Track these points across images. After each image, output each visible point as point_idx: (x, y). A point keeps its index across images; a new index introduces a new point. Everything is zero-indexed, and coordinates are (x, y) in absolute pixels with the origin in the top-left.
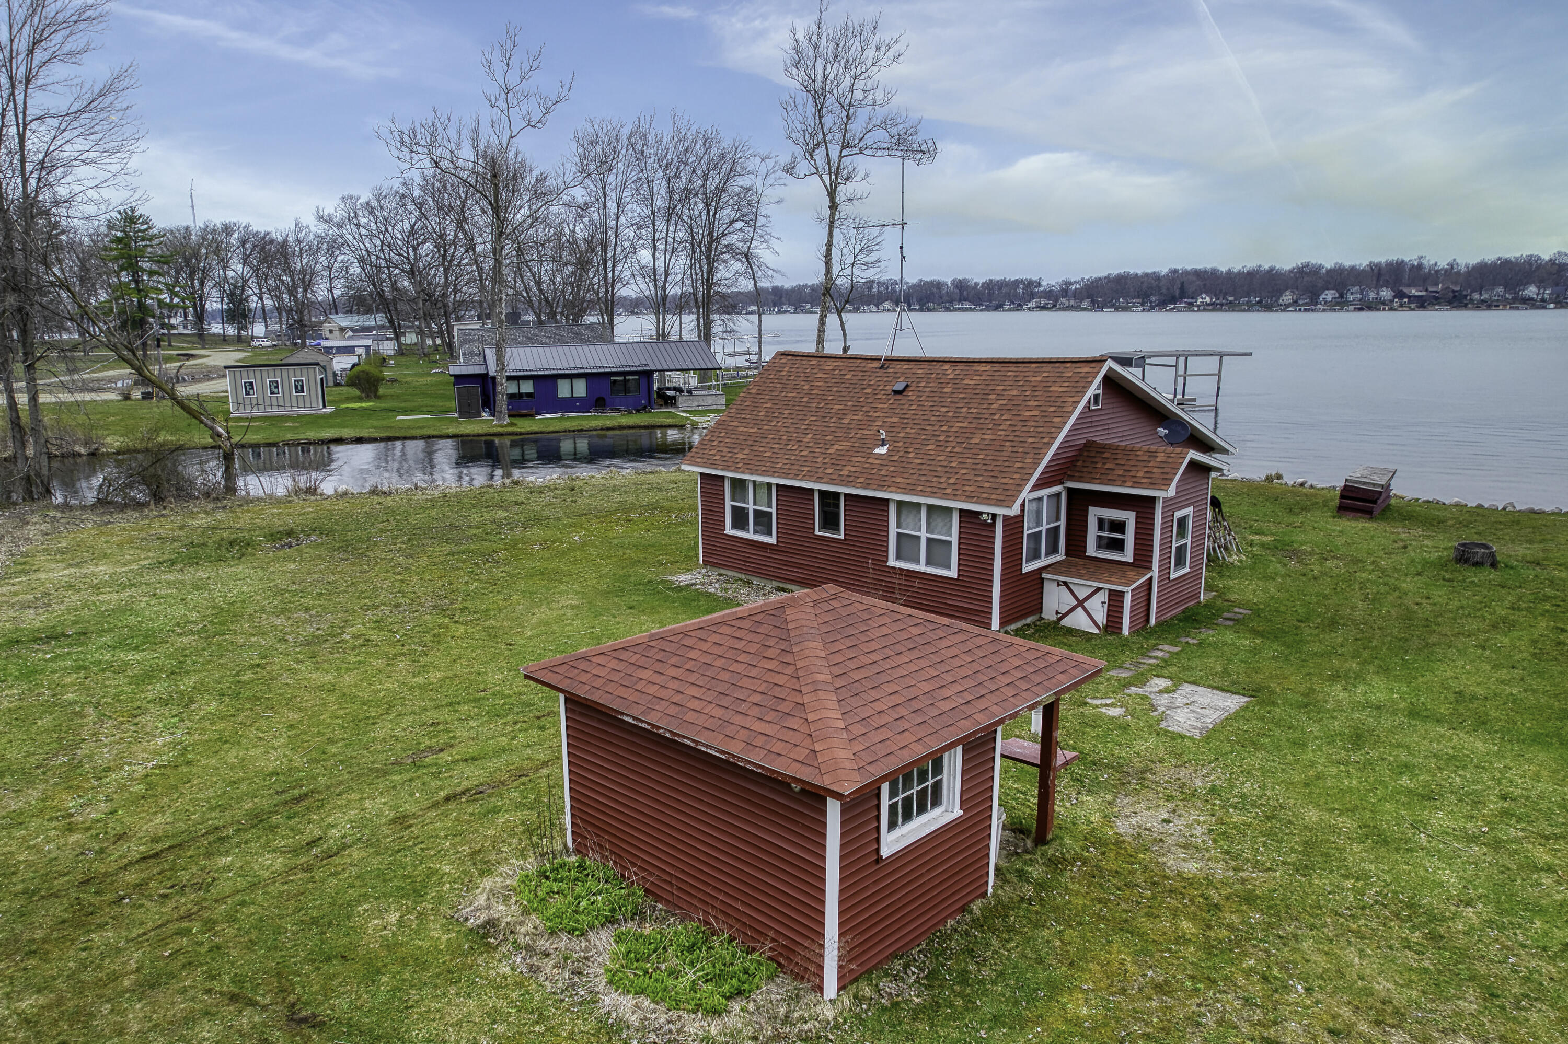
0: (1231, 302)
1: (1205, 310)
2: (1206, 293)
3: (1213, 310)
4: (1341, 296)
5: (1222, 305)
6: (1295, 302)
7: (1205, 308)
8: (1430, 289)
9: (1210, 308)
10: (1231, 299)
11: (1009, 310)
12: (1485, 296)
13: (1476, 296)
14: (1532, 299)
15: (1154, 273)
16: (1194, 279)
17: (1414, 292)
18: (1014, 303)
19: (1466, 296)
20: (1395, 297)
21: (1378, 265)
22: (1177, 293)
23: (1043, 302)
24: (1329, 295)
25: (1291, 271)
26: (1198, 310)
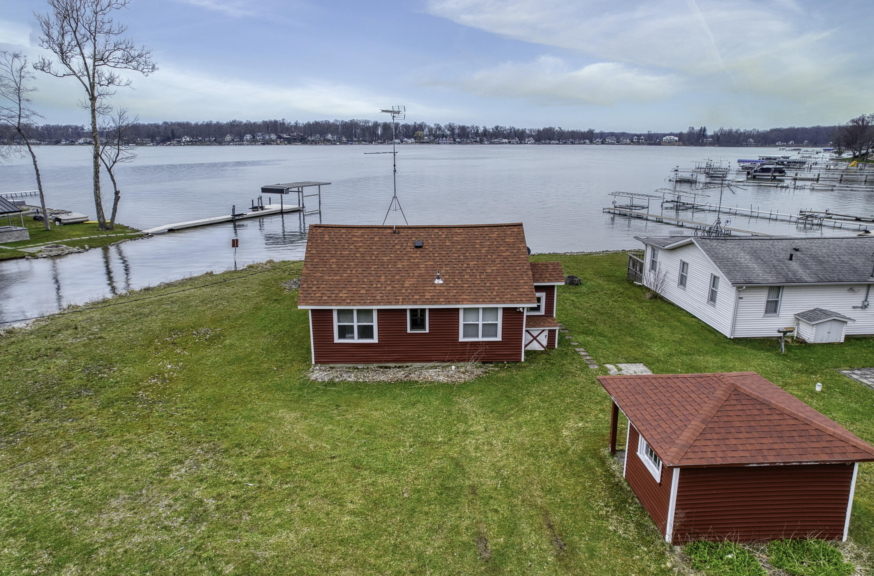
0: (200, 140)
1: (187, 145)
2: (187, 135)
3: (192, 145)
4: (254, 137)
5: (196, 142)
6: (233, 140)
7: (187, 143)
8: (292, 135)
9: (190, 143)
10: (200, 138)
11: (66, 144)
12: (313, 138)
13: (310, 138)
14: (330, 140)
15: (155, 124)
16: (179, 128)
17: (285, 136)
18: (68, 141)
19: (306, 138)
20: (277, 138)
21: (266, 122)
22: (170, 135)
23: (89, 140)
24: (248, 137)
25: (227, 124)
26: (184, 145)
